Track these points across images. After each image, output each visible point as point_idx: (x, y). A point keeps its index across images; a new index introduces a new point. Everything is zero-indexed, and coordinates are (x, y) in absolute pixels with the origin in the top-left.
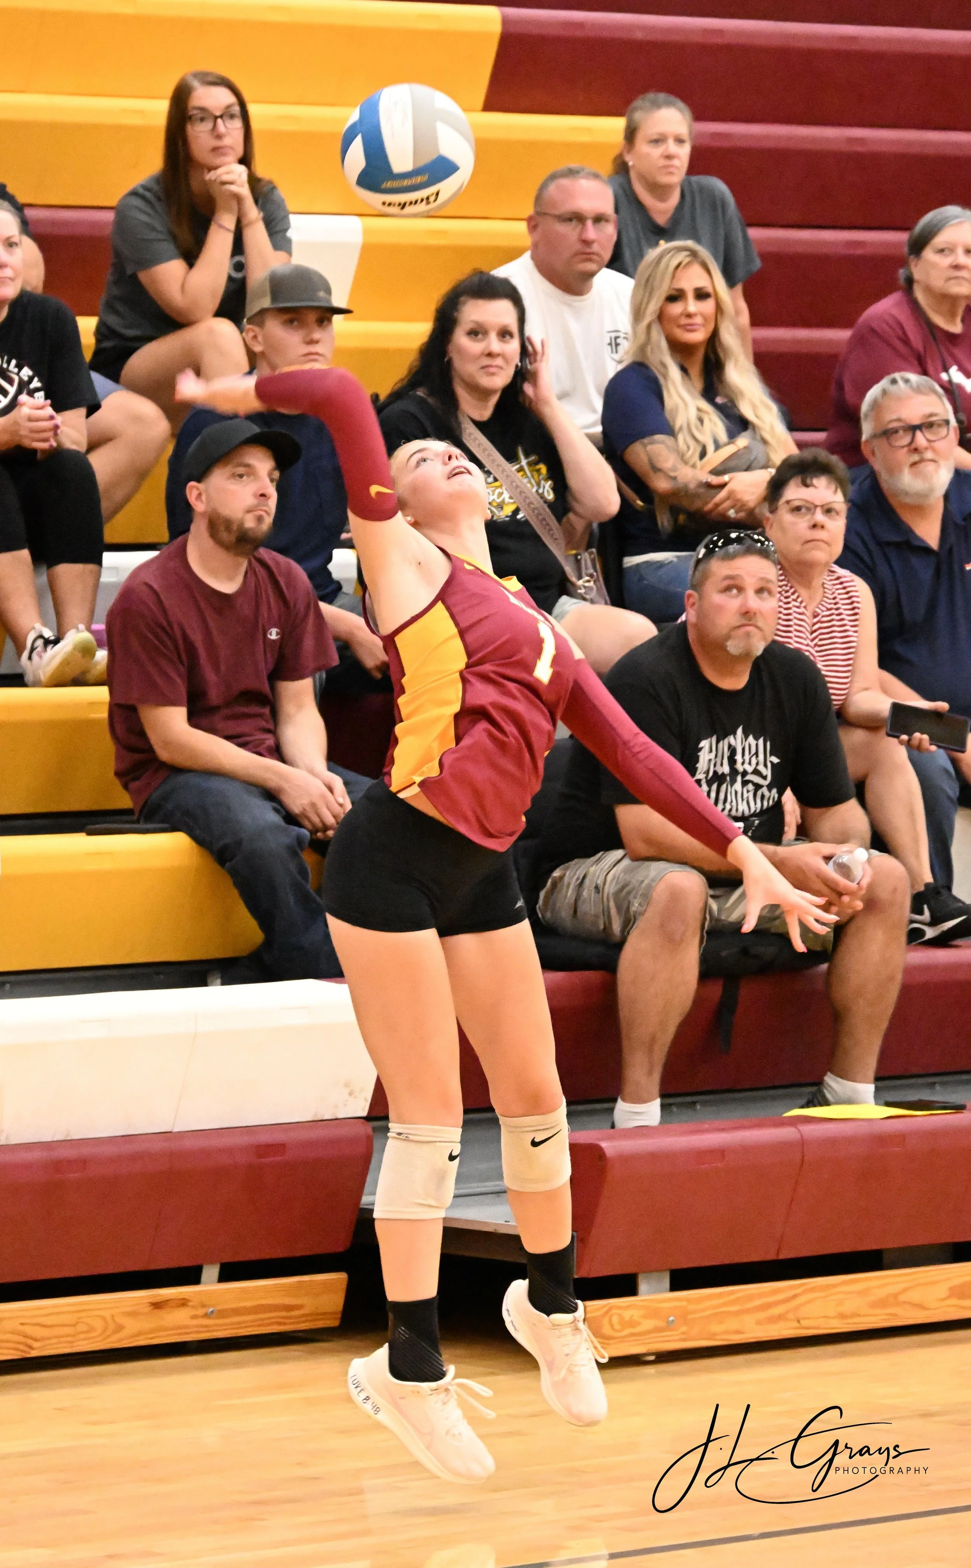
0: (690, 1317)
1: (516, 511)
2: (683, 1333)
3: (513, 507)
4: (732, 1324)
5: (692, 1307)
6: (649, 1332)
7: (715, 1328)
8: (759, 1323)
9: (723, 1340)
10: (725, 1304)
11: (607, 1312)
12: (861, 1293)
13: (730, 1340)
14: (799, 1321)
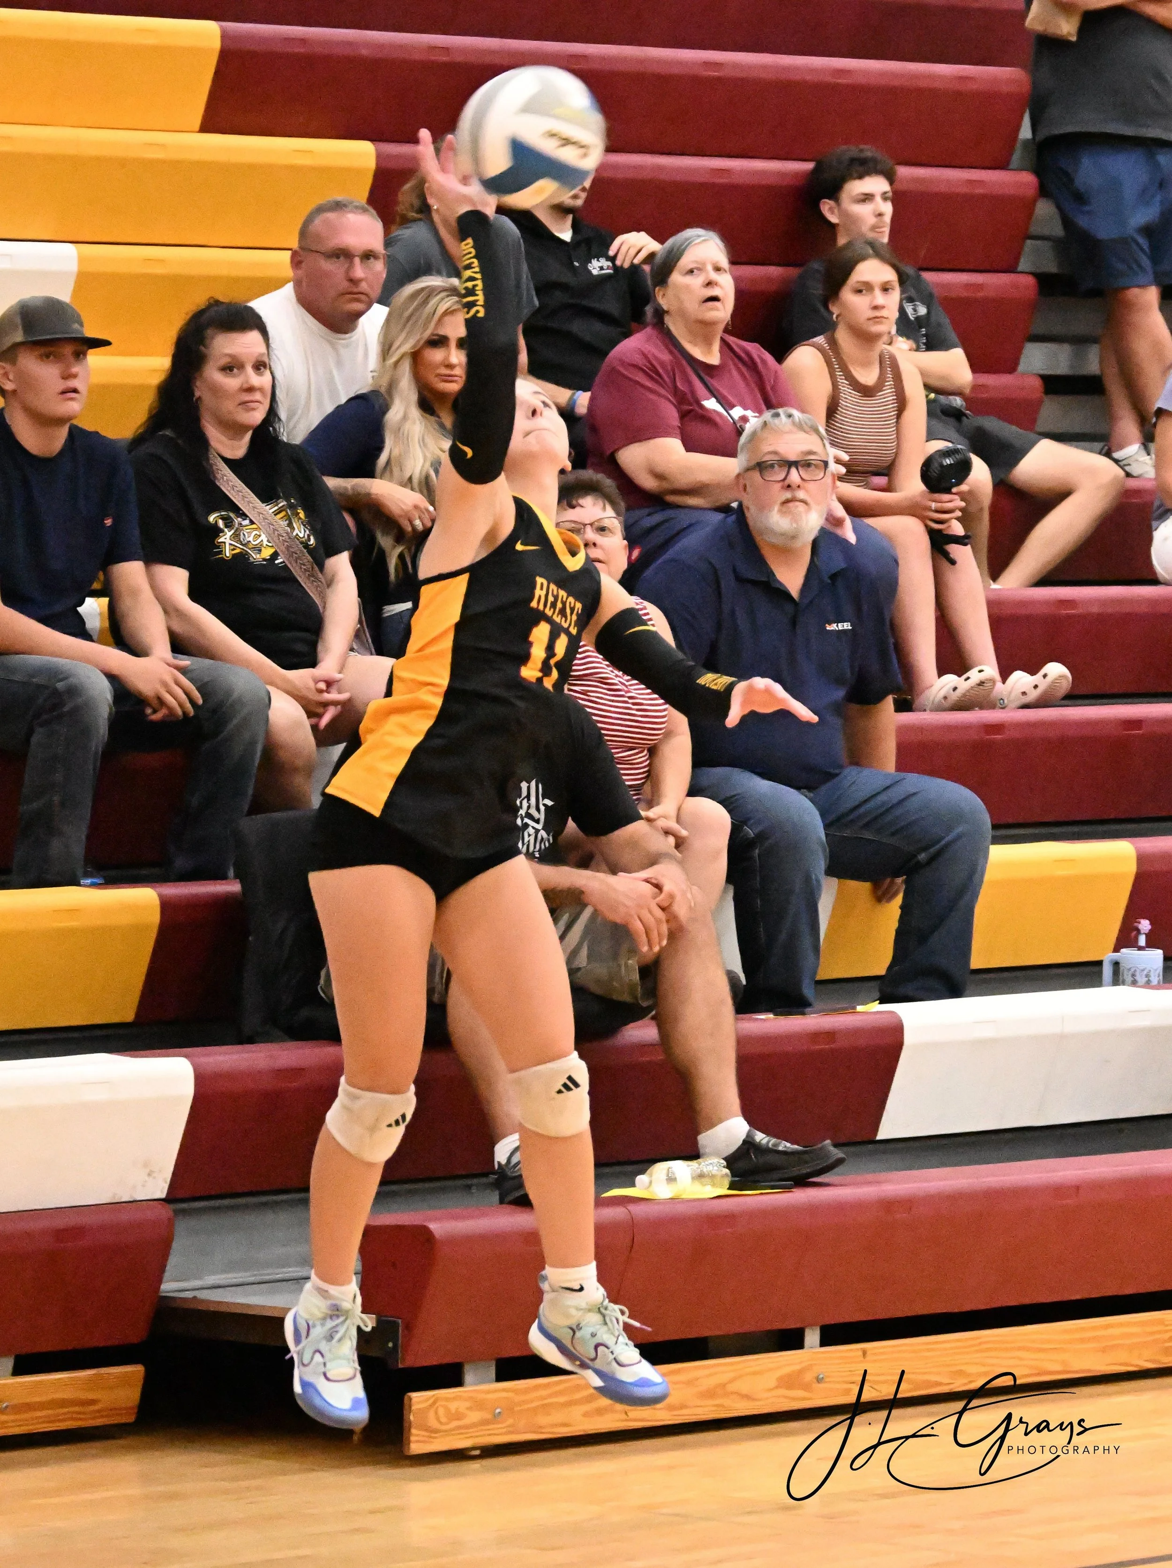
0: (517, 1408)
1: (275, 555)
2: (508, 1426)
3: (272, 551)
4: (557, 1417)
5: (518, 1398)
6: (473, 1425)
7: (543, 1420)
8: (586, 1415)
9: (552, 1433)
10: (550, 1396)
11: (431, 1406)
12: (690, 1383)
13: (559, 1433)
14: (626, 1413)
